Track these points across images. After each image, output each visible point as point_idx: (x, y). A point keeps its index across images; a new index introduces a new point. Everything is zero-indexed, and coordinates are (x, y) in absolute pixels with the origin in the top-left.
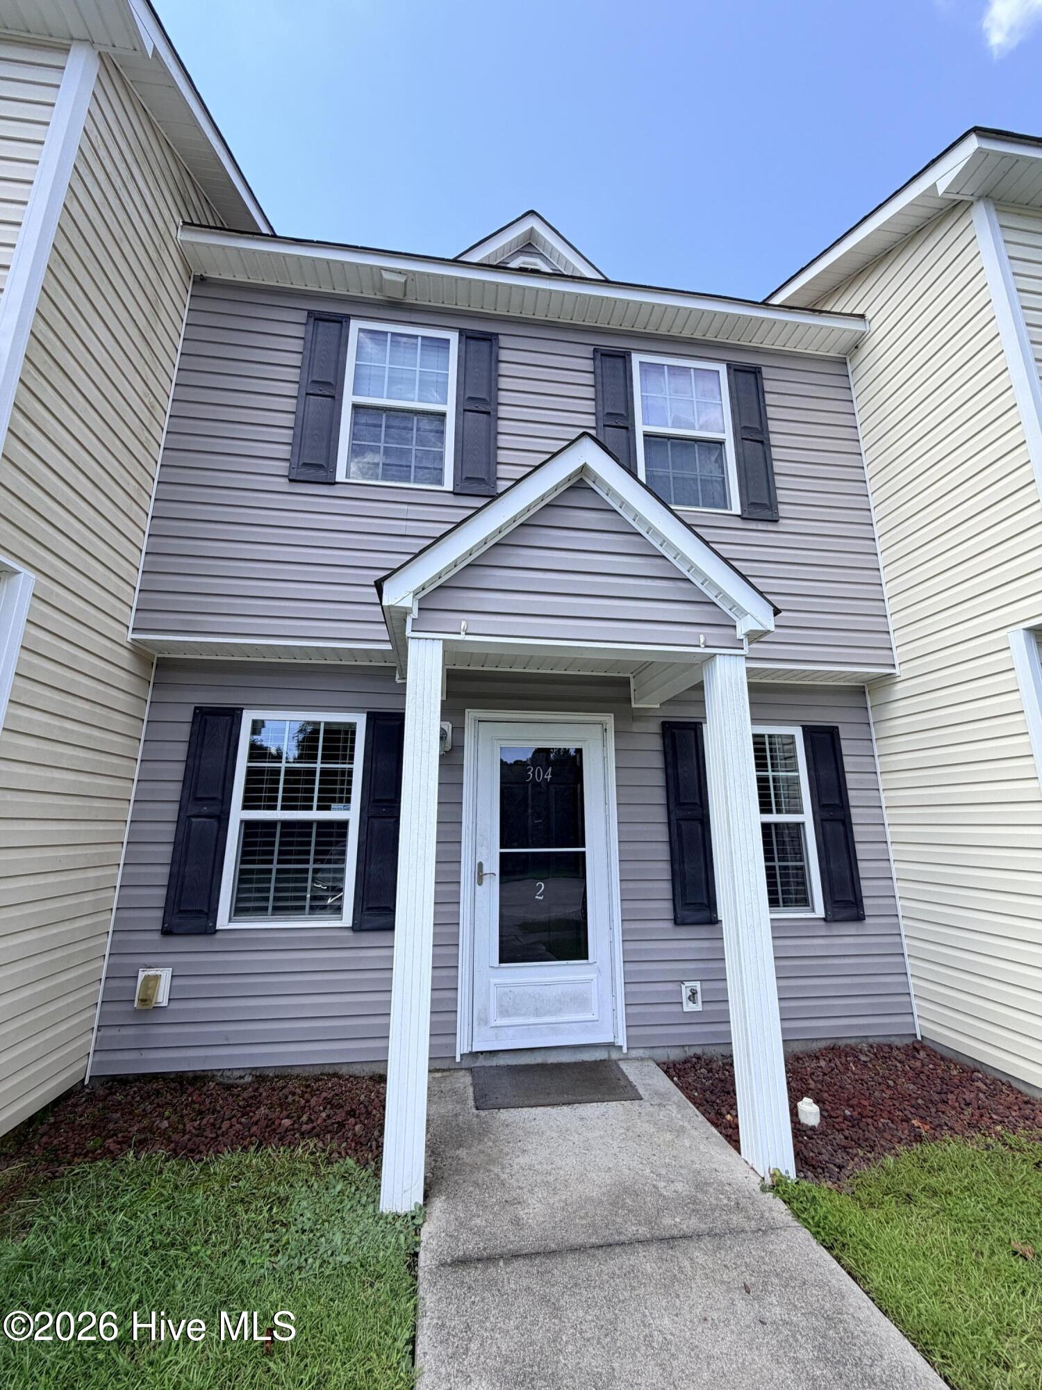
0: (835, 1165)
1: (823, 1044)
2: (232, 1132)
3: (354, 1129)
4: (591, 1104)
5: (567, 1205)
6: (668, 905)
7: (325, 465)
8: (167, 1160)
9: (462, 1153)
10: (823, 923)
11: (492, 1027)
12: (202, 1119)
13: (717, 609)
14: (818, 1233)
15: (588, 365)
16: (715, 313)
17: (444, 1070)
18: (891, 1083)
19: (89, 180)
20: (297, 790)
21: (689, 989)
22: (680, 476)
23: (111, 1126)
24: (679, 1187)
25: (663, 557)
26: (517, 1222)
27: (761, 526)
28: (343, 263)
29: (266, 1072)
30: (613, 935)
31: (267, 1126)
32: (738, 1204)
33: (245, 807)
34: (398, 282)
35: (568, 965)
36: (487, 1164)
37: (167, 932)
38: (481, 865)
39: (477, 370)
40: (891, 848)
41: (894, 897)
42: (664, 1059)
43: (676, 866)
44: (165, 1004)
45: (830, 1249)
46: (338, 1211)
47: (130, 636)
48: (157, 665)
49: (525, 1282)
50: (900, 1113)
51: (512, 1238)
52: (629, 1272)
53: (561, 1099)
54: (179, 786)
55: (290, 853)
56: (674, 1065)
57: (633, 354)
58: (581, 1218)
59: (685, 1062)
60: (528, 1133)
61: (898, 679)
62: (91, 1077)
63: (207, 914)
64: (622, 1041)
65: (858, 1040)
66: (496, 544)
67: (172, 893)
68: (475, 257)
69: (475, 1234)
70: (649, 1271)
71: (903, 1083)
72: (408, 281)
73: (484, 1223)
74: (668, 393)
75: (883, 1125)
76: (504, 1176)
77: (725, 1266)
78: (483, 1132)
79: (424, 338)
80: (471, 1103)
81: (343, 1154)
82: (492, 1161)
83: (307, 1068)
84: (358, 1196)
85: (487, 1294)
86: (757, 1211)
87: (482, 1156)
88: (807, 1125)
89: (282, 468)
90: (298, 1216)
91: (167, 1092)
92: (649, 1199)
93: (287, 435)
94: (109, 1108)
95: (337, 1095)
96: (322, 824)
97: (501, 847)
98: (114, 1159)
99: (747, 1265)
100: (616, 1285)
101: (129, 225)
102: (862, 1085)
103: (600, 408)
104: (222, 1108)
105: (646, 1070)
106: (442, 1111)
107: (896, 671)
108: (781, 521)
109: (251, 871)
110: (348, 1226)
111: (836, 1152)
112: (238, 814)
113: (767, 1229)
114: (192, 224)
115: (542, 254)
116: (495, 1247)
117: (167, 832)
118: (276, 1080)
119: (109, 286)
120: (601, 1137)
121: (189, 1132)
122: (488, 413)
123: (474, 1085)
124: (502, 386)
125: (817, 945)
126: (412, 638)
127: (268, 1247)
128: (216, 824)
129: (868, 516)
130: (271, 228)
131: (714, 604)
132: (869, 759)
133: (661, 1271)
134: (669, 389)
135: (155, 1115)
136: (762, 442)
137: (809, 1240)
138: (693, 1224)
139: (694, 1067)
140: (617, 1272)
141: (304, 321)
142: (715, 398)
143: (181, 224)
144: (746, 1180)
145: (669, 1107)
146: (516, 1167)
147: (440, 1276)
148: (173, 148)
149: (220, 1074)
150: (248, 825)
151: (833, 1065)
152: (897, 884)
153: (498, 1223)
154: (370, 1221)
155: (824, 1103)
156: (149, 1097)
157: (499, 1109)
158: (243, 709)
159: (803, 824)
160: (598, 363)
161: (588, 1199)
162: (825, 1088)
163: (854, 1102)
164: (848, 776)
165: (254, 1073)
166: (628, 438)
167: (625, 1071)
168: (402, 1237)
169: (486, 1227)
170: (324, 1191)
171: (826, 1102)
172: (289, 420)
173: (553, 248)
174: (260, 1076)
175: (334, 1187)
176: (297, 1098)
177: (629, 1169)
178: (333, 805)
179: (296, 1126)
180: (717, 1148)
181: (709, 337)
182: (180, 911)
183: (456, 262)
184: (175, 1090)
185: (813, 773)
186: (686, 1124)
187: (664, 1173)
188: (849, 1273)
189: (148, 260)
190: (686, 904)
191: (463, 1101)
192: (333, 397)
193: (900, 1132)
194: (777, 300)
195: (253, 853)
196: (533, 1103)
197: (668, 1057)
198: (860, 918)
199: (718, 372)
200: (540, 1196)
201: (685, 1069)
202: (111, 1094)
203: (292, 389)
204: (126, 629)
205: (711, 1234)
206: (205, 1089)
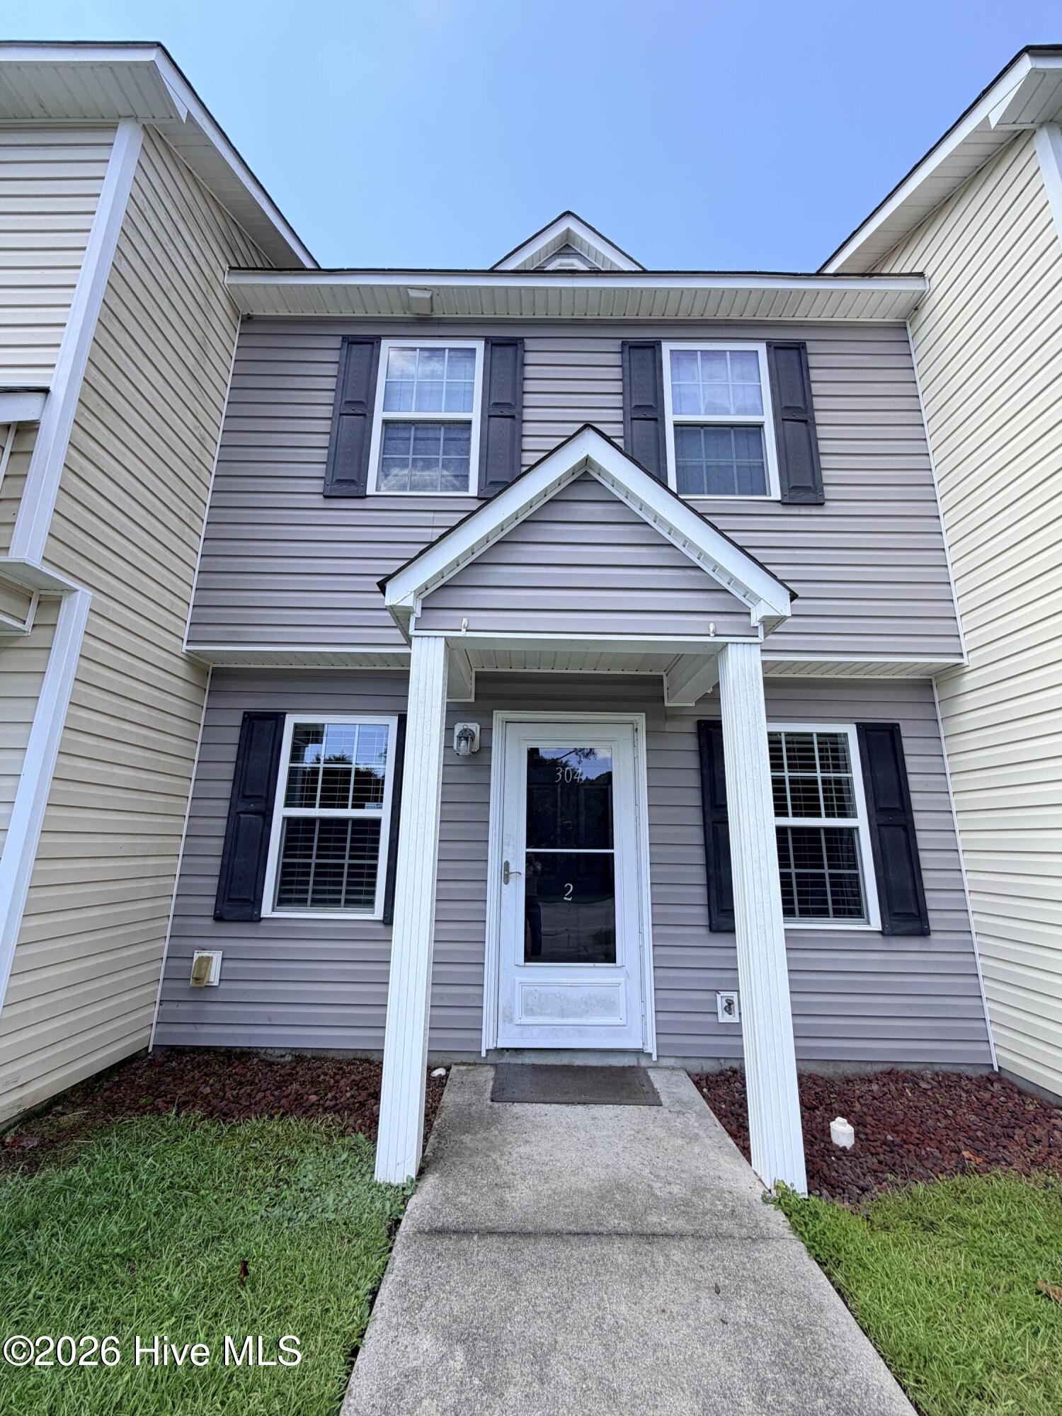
0: (857, 1187)
1: (878, 1068)
2: (264, 1102)
3: (372, 1109)
4: (607, 1106)
5: (554, 1193)
6: (703, 911)
7: (356, 480)
8: (202, 1119)
9: (466, 1138)
10: (879, 937)
11: (517, 1025)
12: (240, 1089)
13: (731, 597)
14: (813, 1247)
15: (615, 359)
16: (750, 291)
17: (469, 1064)
18: (950, 1112)
19: (136, 240)
20: (334, 790)
21: (724, 1000)
22: (713, 464)
23: (163, 1088)
24: (675, 1189)
25: (672, 545)
26: (501, 1204)
27: (804, 511)
28: (372, 287)
29: (305, 1053)
30: (643, 940)
31: (296, 1100)
32: (733, 1211)
33: (287, 805)
34: (425, 299)
35: (594, 967)
36: (488, 1150)
37: (218, 918)
38: (507, 864)
39: (502, 376)
40: (962, 857)
41: (967, 911)
42: (698, 1070)
43: (712, 871)
44: (216, 984)
45: (820, 1264)
46: (339, 1176)
47: (185, 647)
48: (212, 675)
49: (493, 1256)
50: (952, 1144)
51: (492, 1217)
52: (599, 1260)
53: (578, 1099)
54: (230, 785)
55: (327, 848)
56: (708, 1077)
57: (663, 344)
58: (566, 1206)
59: (721, 1073)
60: (536, 1127)
61: (967, 670)
62: (154, 1046)
63: (253, 903)
64: (651, 1048)
65: (922, 1066)
66: (499, 542)
67: (223, 883)
68: (511, 265)
69: (458, 1209)
70: (620, 1260)
71: (964, 1114)
72: (434, 297)
73: (469, 1201)
74: (701, 380)
75: (926, 1153)
76: (500, 1162)
77: (701, 1266)
78: (490, 1121)
79: (451, 349)
80: (488, 1095)
81: (357, 1129)
82: (493, 1148)
83: (341, 1052)
84: (360, 1166)
85: (454, 1262)
86: (752, 1220)
87: (484, 1143)
88: (837, 1146)
89: (318, 486)
90: (301, 1177)
91: (216, 1063)
92: (639, 1197)
93: (322, 455)
94: (163, 1073)
95: (365, 1079)
96: (358, 822)
97: (527, 847)
98: (159, 1115)
99: (725, 1268)
100: (582, 1270)
101: (176, 275)
102: (916, 1112)
103: (628, 402)
104: (260, 1081)
105: (674, 1078)
106: (458, 1100)
107: (964, 661)
108: (827, 504)
109: (293, 865)
110: (344, 1190)
111: (864, 1175)
112: (281, 811)
113: (758, 1237)
114: (240, 268)
115: (580, 254)
116: (474, 1223)
117: (220, 827)
118: (313, 1061)
119: (159, 333)
120: (609, 1137)
121: (228, 1099)
122: (513, 417)
123: (495, 1080)
124: (527, 389)
125: (873, 961)
126: (416, 636)
127: (268, 1199)
128: (261, 820)
129: (930, 492)
130: (315, 262)
131: (726, 591)
132: (938, 760)
133: (632, 1263)
134: (702, 375)
135: (201, 1081)
136: (806, 421)
137: (801, 1253)
138: (681, 1224)
139: (728, 1081)
140: (587, 1258)
141: (339, 346)
142: (753, 380)
143: (228, 269)
144: (750, 1191)
145: (689, 1116)
146: (515, 1155)
147: (415, 1242)
148: (220, 202)
149: (263, 1051)
150: (289, 821)
151: (885, 1089)
152: (969, 897)
153: (482, 1203)
154: (365, 1187)
155: (866, 1127)
156: (200, 1067)
157: (513, 1102)
158: (286, 713)
159: (857, 829)
160: (626, 356)
161: (581, 1191)
162: (871, 1112)
163: (901, 1128)
164: (911, 778)
165: (293, 1053)
166: (657, 430)
167: (652, 1078)
168: (388, 1204)
169: (470, 1204)
170: (331, 1159)
171: (868, 1126)
172: (324, 440)
173: (589, 246)
174: (299, 1056)
175: (340, 1157)
176: (327, 1078)
177: (628, 1168)
178: (367, 804)
179: (321, 1102)
180: (728, 1158)
181: (746, 316)
182: (230, 900)
183: (492, 272)
184: (223, 1062)
185: (868, 774)
186: (701, 1132)
187: (663, 1175)
188: (838, 1291)
189: (195, 305)
190: (723, 911)
191: (480, 1093)
192: (364, 415)
193: (946, 1162)
194: (831, 269)
195: (295, 848)
196: (548, 1099)
197: (702, 1069)
198: (924, 932)
199: (757, 352)
200: (531, 1183)
201: (717, 1081)
202: (167, 1062)
203: (327, 411)
204: (181, 641)
205: (695, 1235)
206: (248, 1064)
